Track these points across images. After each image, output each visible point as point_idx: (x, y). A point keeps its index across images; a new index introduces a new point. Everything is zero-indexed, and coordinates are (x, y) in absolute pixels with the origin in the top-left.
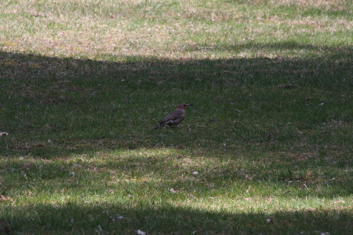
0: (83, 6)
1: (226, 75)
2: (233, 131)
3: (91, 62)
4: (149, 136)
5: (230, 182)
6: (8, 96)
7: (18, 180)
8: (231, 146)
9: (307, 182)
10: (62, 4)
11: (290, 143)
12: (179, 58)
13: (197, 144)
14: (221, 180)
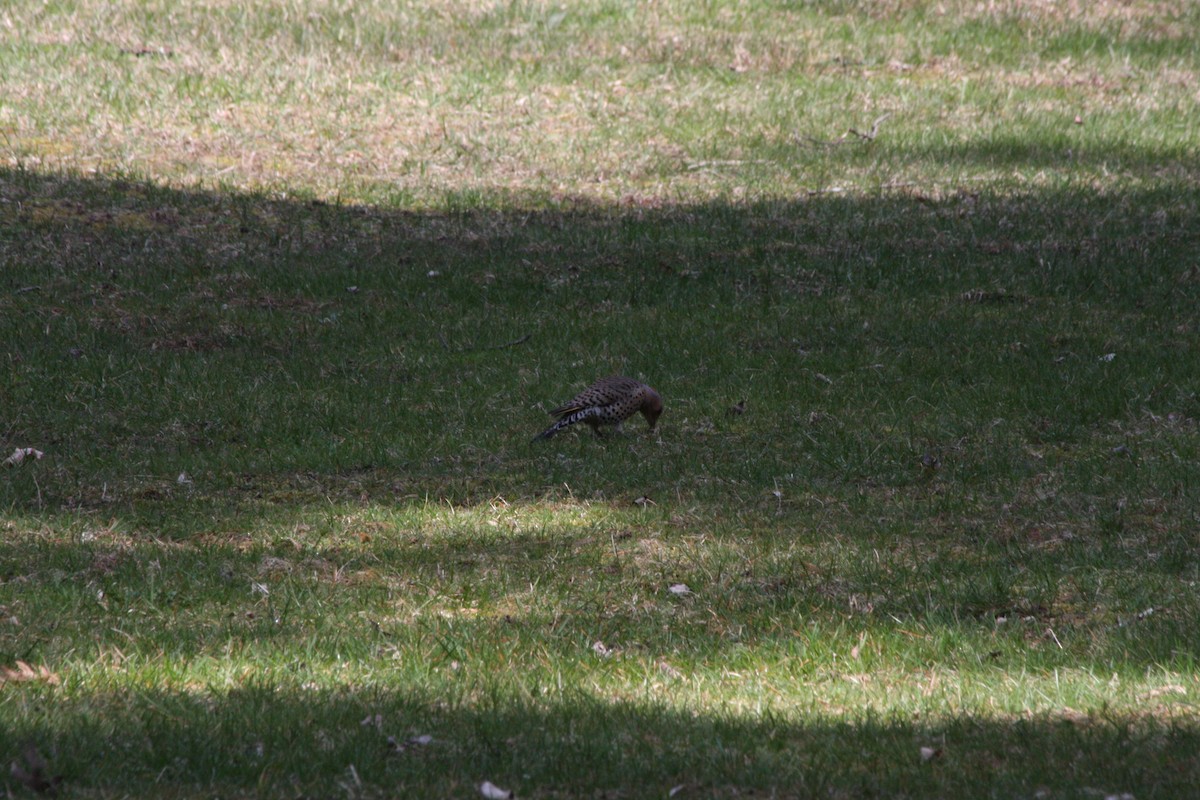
0: (298, 19)
1: (784, 258)
2: (808, 447)
3: (324, 209)
4: (523, 462)
5: (796, 619)
6: (40, 326)
7: (75, 610)
8: (800, 498)
9: (1057, 623)
10: (228, 11)
11: (1002, 490)
12: (622, 199)
13: (683, 491)
14: (767, 615)
